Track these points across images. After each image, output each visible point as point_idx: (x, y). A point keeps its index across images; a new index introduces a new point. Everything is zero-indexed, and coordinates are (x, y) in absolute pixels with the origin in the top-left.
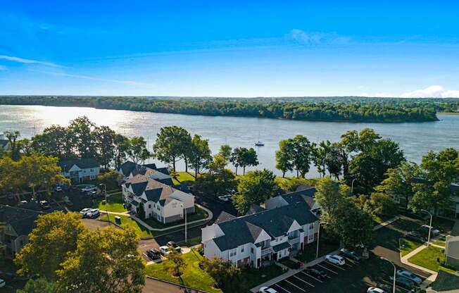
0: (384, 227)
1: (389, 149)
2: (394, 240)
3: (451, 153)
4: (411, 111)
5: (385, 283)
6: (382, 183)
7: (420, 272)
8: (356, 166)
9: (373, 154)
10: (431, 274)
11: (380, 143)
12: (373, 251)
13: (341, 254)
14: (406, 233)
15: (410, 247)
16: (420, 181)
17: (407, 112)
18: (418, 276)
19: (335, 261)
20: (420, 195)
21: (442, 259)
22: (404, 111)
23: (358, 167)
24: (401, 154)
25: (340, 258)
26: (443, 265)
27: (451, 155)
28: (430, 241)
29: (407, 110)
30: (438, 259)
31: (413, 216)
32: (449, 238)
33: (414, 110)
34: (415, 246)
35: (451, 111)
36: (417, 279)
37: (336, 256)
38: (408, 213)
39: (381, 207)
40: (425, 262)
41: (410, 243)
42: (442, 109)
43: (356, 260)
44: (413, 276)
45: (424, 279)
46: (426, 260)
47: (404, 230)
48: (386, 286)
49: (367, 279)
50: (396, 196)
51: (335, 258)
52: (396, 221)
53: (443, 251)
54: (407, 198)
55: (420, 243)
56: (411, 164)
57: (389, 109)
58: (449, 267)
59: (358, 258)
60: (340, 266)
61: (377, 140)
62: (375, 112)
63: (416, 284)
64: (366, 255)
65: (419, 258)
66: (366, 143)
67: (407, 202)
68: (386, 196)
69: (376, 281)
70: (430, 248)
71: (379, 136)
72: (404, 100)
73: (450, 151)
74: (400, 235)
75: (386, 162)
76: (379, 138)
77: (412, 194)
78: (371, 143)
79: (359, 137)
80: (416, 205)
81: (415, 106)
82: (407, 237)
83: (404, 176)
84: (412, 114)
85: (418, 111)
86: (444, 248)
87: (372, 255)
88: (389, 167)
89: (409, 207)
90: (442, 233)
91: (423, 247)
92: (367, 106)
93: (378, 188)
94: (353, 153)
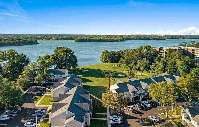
0: (25, 93)
1: (22, 57)
2: (31, 98)
3: (47, 56)
4: (27, 40)
5: (31, 119)
6: (22, 74)
7: (44, 107)
8: (7, 68)
9: (16, 61)
10: (48, 107)
11: (18, 56)
12: (22, 106)
13: (7, 114)
14: (35, 93)
15: (38, 99)
16: (38, 70)
17: (25, 41)
18: (44, 110)
19: (4, 119)
20: (39, 76)
21: (51, 100)
22: (24, 40)
23: (8, 69)
24: (28, 59)
25: (7, 116)
26: (52, 102)
27: (47, 57)
28: (46, 93)
29: (25, 39)
30: (50, 100)
31: (37, 85)
32: (52, 90)
33: (28, 39)
34: (40, 98)
35: (42, 40)
36: (44, 111)
37: (4, 116)
38: (35, 84)
39: (23, 85)
40: (45, 103)
41: (38, 97)
42: (39, 39)
43: (15, 114)
44: (42, 110)
45: (46, 110)
46: (45, 102)
47: (34, 92)
48: (32, 119)
49: (23, 121)
50: (29, 78)
51: (4, 117)
52: (30, 89)
53: (51, 96)
54: (33, 78)
55: (41, 95)
56: (33, 63)
57: (17, 39)
58: (54, 102)
59: (16, 113)
60: (7, 120)
61: (16, 55)
62: (10, 41)
63: (43, 113)
64: (19, 109)
65: (42, 102)
66: (11, 56)
67: (33, 80)
68: (24, 79)
69: (27, 120)
70: (46, 97)
71: (17, 52)
72: (23, 35)
73: (47, 55)
74: (33, 95)
75: (22, 64)
76: (17, 53)
77: (36, 75)
78: (14, 56)
79: (7, 54)
80: (38, 80)
81: (28, 38)
82: (36, 95)
83: (32, 69)
84: (28, 41)
85: (30, 40)
86: (51, 94)
87: (22, 108)
88: (24, 66)
89: (35, 82)
90: (49, 89)
91: (43, 97)
92: (6, 38)
93: (20, 76)
94: (5, 62)
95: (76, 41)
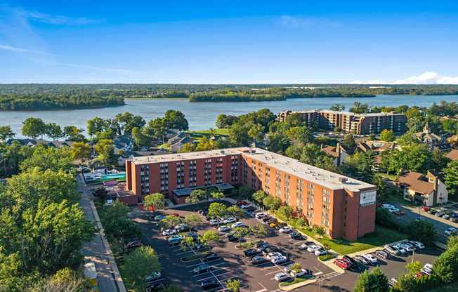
22: (103, 99)
84: (109, 101)
85: (113, 99)
95: (192, 101)
